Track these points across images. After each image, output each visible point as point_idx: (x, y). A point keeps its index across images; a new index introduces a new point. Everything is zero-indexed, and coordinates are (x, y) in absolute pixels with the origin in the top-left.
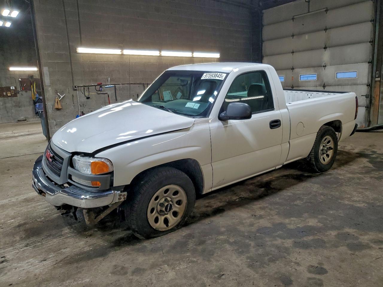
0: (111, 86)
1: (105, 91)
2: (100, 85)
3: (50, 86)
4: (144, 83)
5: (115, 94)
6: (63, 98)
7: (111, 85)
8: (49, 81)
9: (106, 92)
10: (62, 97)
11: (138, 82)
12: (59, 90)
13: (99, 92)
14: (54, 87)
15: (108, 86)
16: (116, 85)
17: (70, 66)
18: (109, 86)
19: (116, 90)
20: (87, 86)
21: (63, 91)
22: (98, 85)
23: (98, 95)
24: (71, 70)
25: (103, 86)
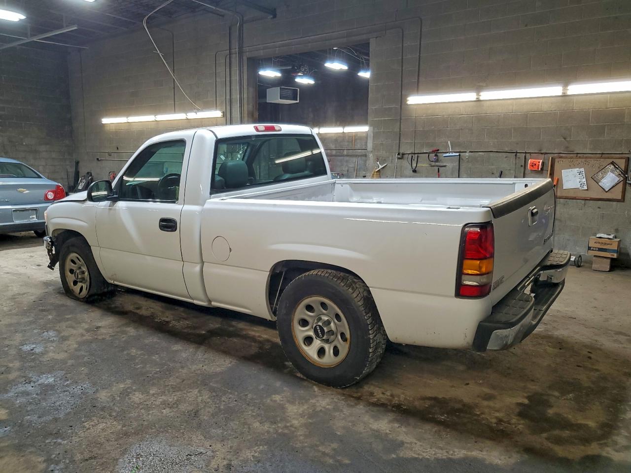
0: (454, 154)
1: (442, 162)
2: (436, 152)
3: (372, 151)
4: (518, 152)
5: (458, 167)
6: (383, 168)
7: (455, 152)
8: (371, 144)
9: (445, 164)
10: (381, 167)
11: (507, 149)
12: (381, 158)
13: (433, 164)
14: (376, 153)
15: (447, 155)
16: (461, 154)
17: (399, 123)
18: (451, 154)
19: (461, 160)
20: (416, 153)
21: (385, 160)
22: (433, 152)
23: (430, 167)
24: (398, 130)
25: (441, 154)
